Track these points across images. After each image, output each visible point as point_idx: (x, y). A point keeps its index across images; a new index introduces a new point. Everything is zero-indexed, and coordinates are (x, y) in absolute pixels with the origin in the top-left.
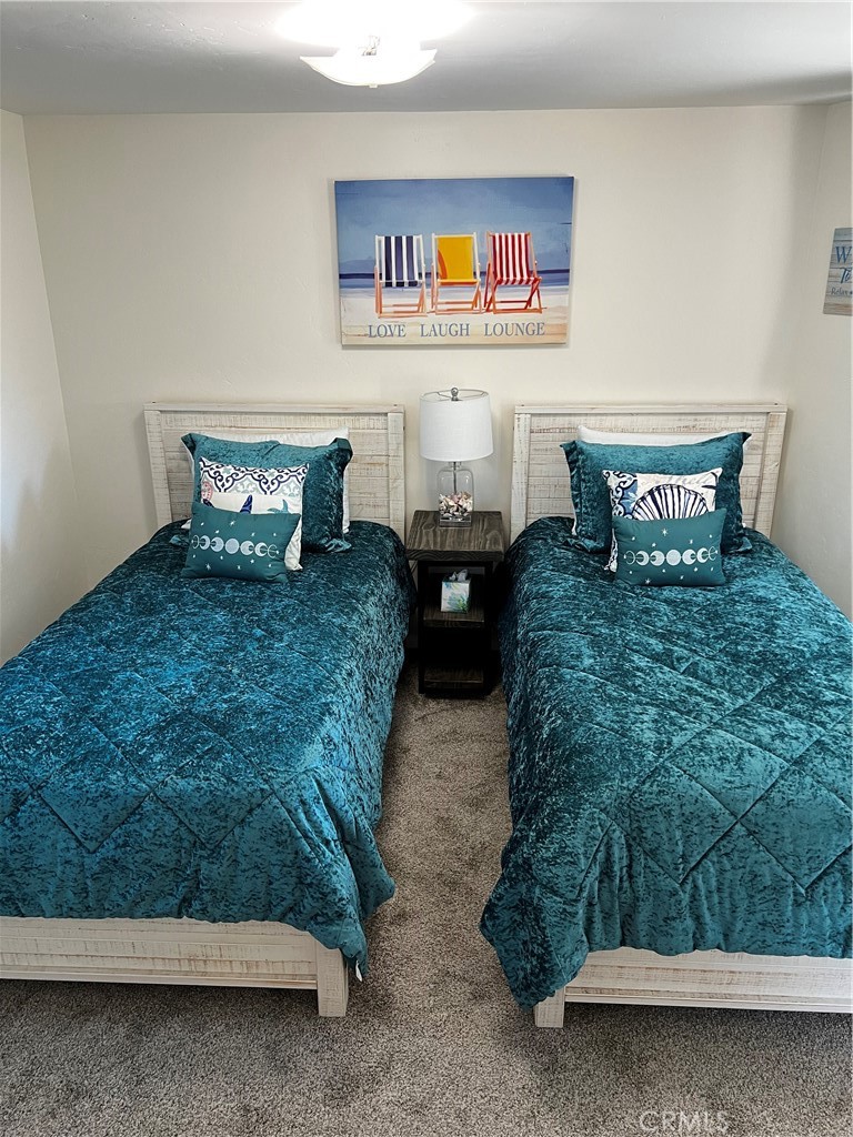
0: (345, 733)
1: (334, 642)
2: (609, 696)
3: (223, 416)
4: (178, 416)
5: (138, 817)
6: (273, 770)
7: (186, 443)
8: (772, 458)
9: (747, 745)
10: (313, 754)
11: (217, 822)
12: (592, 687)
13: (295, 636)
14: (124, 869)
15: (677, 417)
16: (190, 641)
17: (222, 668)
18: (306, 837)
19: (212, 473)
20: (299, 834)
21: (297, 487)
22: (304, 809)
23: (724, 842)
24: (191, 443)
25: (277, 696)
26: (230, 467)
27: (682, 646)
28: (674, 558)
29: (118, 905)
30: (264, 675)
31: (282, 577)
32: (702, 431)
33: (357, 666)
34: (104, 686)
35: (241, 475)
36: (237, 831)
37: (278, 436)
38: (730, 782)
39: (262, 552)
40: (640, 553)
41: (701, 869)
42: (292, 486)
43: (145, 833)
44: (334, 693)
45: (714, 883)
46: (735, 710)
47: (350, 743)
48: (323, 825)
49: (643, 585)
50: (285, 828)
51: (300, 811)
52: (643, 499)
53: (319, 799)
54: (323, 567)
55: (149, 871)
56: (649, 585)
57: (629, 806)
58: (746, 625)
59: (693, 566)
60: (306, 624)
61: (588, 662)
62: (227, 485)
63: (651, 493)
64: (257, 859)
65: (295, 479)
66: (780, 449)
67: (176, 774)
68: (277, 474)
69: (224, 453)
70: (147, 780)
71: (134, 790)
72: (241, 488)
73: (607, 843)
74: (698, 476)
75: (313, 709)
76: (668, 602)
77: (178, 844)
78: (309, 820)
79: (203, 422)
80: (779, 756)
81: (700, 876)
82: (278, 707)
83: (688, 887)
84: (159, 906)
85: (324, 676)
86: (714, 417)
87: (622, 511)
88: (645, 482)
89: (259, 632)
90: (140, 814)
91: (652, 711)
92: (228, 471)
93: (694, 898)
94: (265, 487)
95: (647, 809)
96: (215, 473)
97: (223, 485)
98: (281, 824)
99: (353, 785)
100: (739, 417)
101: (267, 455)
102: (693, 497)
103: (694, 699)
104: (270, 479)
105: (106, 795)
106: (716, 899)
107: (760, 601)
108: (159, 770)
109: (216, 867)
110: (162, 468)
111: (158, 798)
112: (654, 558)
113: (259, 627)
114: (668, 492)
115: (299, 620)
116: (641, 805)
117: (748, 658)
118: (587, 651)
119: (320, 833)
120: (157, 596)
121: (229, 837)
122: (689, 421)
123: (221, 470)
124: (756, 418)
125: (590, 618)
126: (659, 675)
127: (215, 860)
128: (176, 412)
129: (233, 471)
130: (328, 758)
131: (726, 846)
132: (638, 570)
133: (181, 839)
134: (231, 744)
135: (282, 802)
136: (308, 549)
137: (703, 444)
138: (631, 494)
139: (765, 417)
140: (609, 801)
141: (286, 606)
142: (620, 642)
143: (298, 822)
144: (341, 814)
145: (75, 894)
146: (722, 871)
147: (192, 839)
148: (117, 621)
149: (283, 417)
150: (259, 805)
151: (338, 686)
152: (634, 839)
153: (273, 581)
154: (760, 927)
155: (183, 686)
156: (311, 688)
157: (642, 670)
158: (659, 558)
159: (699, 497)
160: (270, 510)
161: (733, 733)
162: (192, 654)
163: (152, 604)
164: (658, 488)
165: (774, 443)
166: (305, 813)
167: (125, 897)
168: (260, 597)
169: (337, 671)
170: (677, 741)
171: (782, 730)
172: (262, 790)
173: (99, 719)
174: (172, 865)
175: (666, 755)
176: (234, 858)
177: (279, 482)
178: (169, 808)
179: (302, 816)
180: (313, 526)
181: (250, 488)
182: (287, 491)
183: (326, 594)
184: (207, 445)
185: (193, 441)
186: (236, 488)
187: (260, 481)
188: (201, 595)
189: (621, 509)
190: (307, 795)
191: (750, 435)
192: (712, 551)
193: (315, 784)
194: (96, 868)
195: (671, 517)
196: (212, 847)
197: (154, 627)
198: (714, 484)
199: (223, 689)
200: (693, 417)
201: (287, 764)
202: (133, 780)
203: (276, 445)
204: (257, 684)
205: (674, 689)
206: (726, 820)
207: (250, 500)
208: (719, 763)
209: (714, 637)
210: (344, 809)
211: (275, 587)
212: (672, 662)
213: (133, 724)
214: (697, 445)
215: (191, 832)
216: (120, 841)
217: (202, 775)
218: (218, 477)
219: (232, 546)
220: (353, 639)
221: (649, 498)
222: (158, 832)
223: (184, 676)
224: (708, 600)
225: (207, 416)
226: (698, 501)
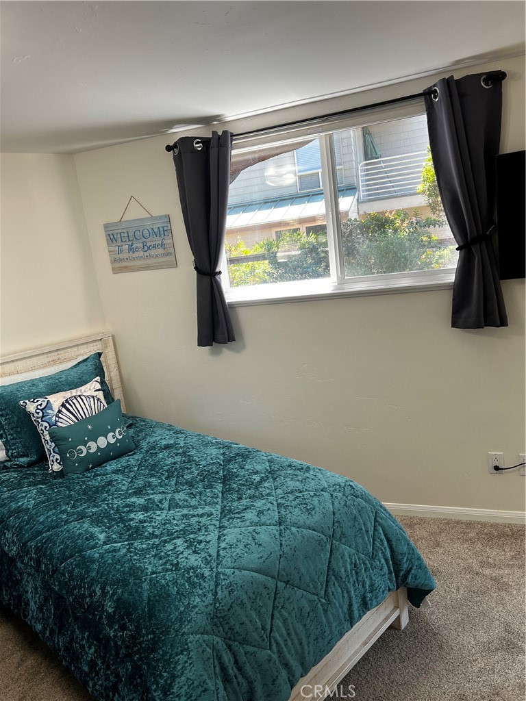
2: (143, 549)
8: (113, 366)
9: (250, 529)
12: (124, 551)
15: (46, 356)
23: (277, 600)
27: (152, 494)
28: (102, 442)
32: (65, 361)
38: (261, 557)
40: (78, 448)
41: (274, 628)
45: (284, 632)
46: (221, 513)
49: (88, 470)
52: (60, 411)
56: (92, 468)
57: (217, 617)
58: (175, 463)
59: (116, 443)
61: (102, 537)
63: (63, 405)
66: (115, 360)
73: (217, 656)
74: (88, 385)
76: (116, 472)
80: (270, 525)
81: (276, 633)
83: (274, 647)
86: (69, 350)
87: (47, 425)
88: (56, 400)
91: (179, 542)
93: (280, 652)
95: (229, 610)
100: (85, 346)
102: (92, 400)
103: (194, 520)
106: (289, 642)
107: (167, 447)
112: (89, 448)
114: (75, 401)
116: (224, 610)
117: (196, 480)
118: (95, 530)
122: (54, 356)
124: (95, 344)
125: (74, 507)
126: (157, 518)
131: (280, 601)
132: (81, 460)
137: (75, 366)
138: (49, 411)
139: (100, 342)
140: (204, 622)
142: (112, 512)
146: (285, 621)
152: (230, 639)
154: (316, 642)
157: (145, 522)
158: (93, 447)
159: (95, 399)
161: (235, 527)
164: (67, 401)
165: (111, 357)
170: (213, 552)
171: (258, 509)
175: (215, 565)
189: (45, 424)
191: (102, 353)
192: (123, 428)
195: (84, 417)
198: (100, 387)
200: (56, 353)
205: (175, 522)
206: (271, 583)
208: (247, 549)
209: (166, 478)
212: (158, 505)
214: (71, 368)
221: (64, 410)
224: (138, 460)
226: (96, 401)
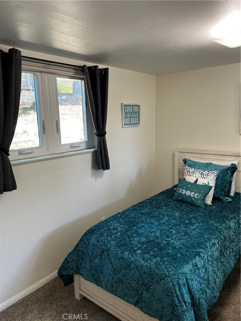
0: (204, 265)
1: (211, 231)
3: (197, 154)
4: (184, 153)
5: (129, 268)
6: (171, 268)
7: (184, 161)
10: (187, 268)
11: (150, 279)
13: (198, 226)
14: (123, 283)
16: (165, 219)
17: (170, 230)
18: (177, 297)
19: (187, 170)
20: (175, 295)
21: (213, 177)
22: (179, 286)
24: (185, 161)
25: (183, 244)
26: (193, 169)
29: (120, 294)
30: (182, 236)
31: (203, 206)
33: (218, 242)
34: (135, 226)
35: (196, 172)
36: (156, 284)
37: (213, 161)
39: (197, 196)
42: (212, 177)
43: (130, 274)
44: (204, 249)
47: (206, 269)
48: (185, 295)
50: (170, 291)
51: (177, 286)
53: (185, 285)
54: (219, 205)
55: (129, 287)
60: (204, 223)
62: (191, 174)
64: (160, 298)
65: (213, 175)
67: (142, 259)
68: (207, 172)
69: (193, 165)
70: (134, 258)
71: (130, 260)
72: (195, 176)
75: (193, 252)
77: (138, 282)
78: (180, 291)
79: (191, 156)
82: (181, 248)
84: (130, 300)
85: (202, 242)
89: (187, 222)
90: (130, 268)
92: (192, 170)
94: (202, 176)
96: (188, 170)
97: (190, 174)
98: (170, 288)
99: (203, 285)
101: (208, 167)
104: (205, 174)
105: (122, 258)
108: (138, 256)
109: (147, 294)
110: (177, 168)
111: (136, 265)
113: (188, 220)
115: (201, 221)
119: (183, 298)
120: (162, 204)
121: (153, 286)
123: (190, 170)
127: (147, 292)
128: (184, 152)
129: (194, 170)
130: (193, 272)
133: (139, 280)
134: (161, 255)
135: (171, 281)
136: (215, 199)
141: (199, 216)
143: (175, 290)
144: (193, 294)
145: (110, 285)
147: (142, 281)
148: (148, 208)
149: (216, 156)
150: (164, 279)
151: (207, 247)
153: (199, 207)
155: (157, 232)
156: (195, 245)
160: (203, 184)
162: (164, 223)
163: (160, 206)
166: (179, 288)
167: (122, 292)
168: (192, 211)
169: (209, 242)
172: (166, 274)
173: (129, 235)
174: (135, 288)
176: (153, 294)
177: (208, 175)
178: (138, 269)
179: (177, 289)
180: (219, 191)
181: (198, 176)
182: (210, 178)
183: (216, 215)
184: (189, 162)
185: (186, 161)
186: (193, 175)
187: (201, 174)
188: (175, 206)
190: (181, 282)
193: (185, 279)
194: (116, 280)
196: (148, 287)
197: (157, 212)
199: (168, 237)
201: (176, 268)
202: (130, 256)
203: (211, 164)
204: (178, 238)
207: (197, 180)
210: (195, 292)
211: (199, 209)
213: (137, 239)
215: (143, 280)
216: (124, 274)
217: (149, 262)
218: (189, 171)
219: (188, 193)
220: (220, 232)
222: (133, 276)
223: (158, 229)
225: (192, 154)
